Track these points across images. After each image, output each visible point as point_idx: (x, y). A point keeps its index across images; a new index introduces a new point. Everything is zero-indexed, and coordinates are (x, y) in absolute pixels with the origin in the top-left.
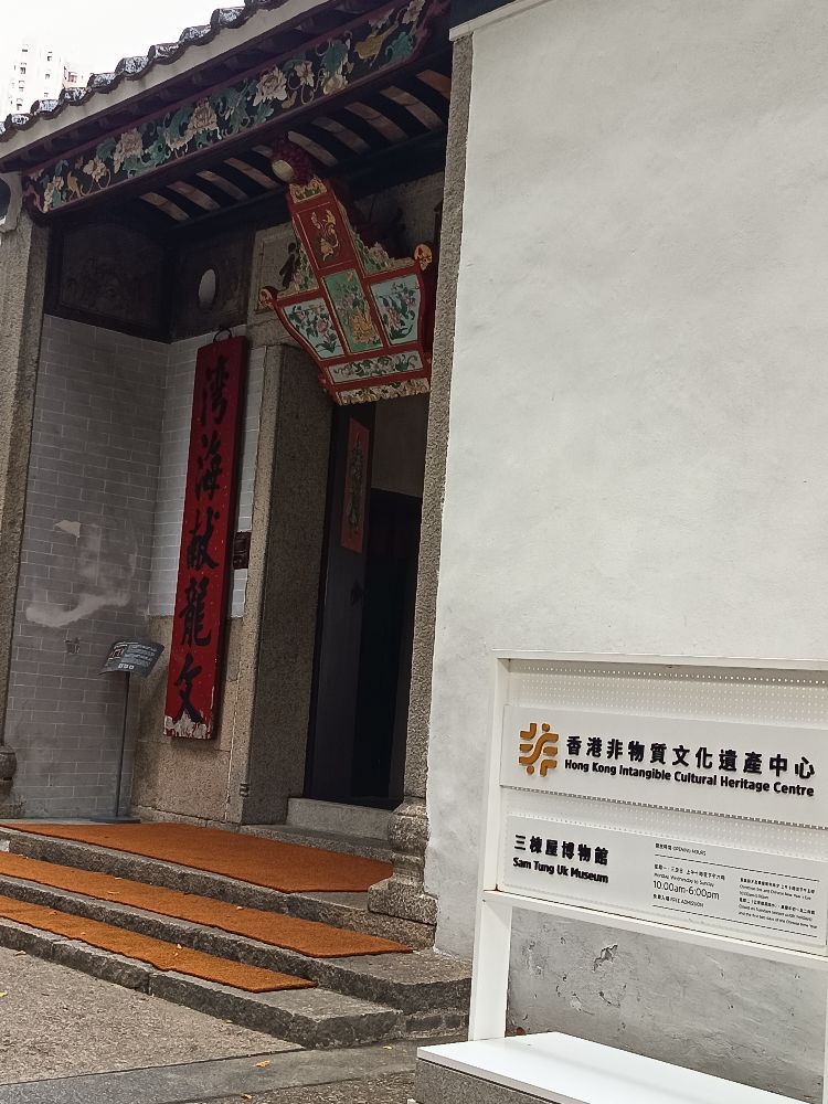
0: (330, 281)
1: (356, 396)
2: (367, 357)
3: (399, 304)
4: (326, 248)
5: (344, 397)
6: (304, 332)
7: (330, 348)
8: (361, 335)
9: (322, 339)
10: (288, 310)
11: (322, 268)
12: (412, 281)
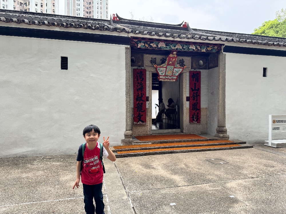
0: (168, 66)
1: (162, 80)
2: (167, 76)
3: (177, 71)
4: (170, 63)
5: (160, 80)
6: (159, 71)
7: (162, 74)
8: (169, 73)
9: (162, 72)
10: (158, 68)
11: (168, 65)
12: (182, 69)
